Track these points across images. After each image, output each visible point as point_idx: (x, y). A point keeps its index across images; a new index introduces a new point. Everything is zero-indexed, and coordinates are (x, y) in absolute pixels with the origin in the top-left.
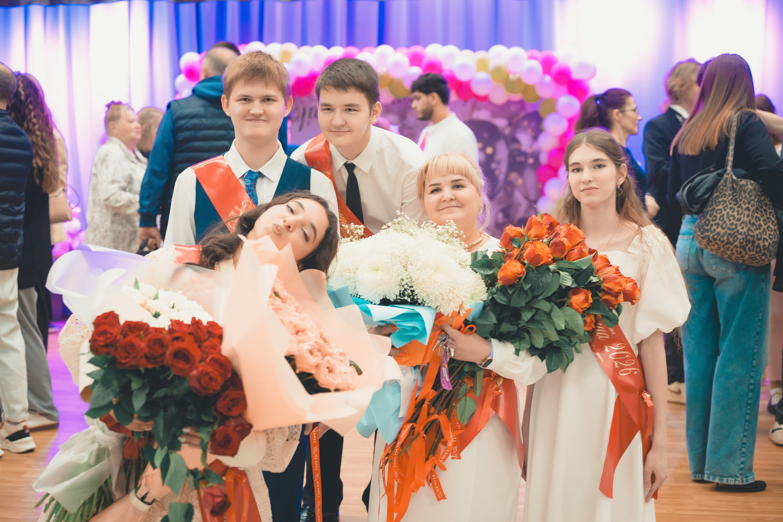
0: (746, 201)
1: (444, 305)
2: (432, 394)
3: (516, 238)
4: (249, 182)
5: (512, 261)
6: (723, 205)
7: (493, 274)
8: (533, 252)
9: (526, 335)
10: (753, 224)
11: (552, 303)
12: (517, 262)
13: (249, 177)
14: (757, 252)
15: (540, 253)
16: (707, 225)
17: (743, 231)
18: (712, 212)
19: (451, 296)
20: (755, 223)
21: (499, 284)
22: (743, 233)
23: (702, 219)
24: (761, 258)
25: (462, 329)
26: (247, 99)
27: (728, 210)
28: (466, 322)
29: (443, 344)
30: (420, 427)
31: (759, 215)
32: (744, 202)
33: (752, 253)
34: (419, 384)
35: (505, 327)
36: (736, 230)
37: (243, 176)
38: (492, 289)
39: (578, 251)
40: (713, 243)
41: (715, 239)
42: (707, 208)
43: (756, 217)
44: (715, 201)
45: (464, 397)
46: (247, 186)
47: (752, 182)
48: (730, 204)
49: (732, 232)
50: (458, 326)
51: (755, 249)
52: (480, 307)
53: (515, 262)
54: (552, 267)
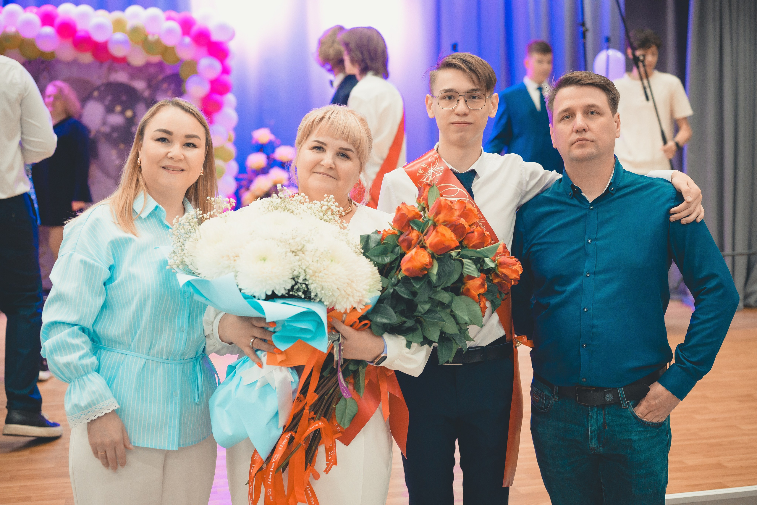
2: (315, 398)
5: (416, 249)
9: (419, 327)
11: (451, 293)
12: (424, 251)
21: (403, 274)
38: (390, 279)
50: (352, 323)
53: (422, 251)
54: (454, 253)
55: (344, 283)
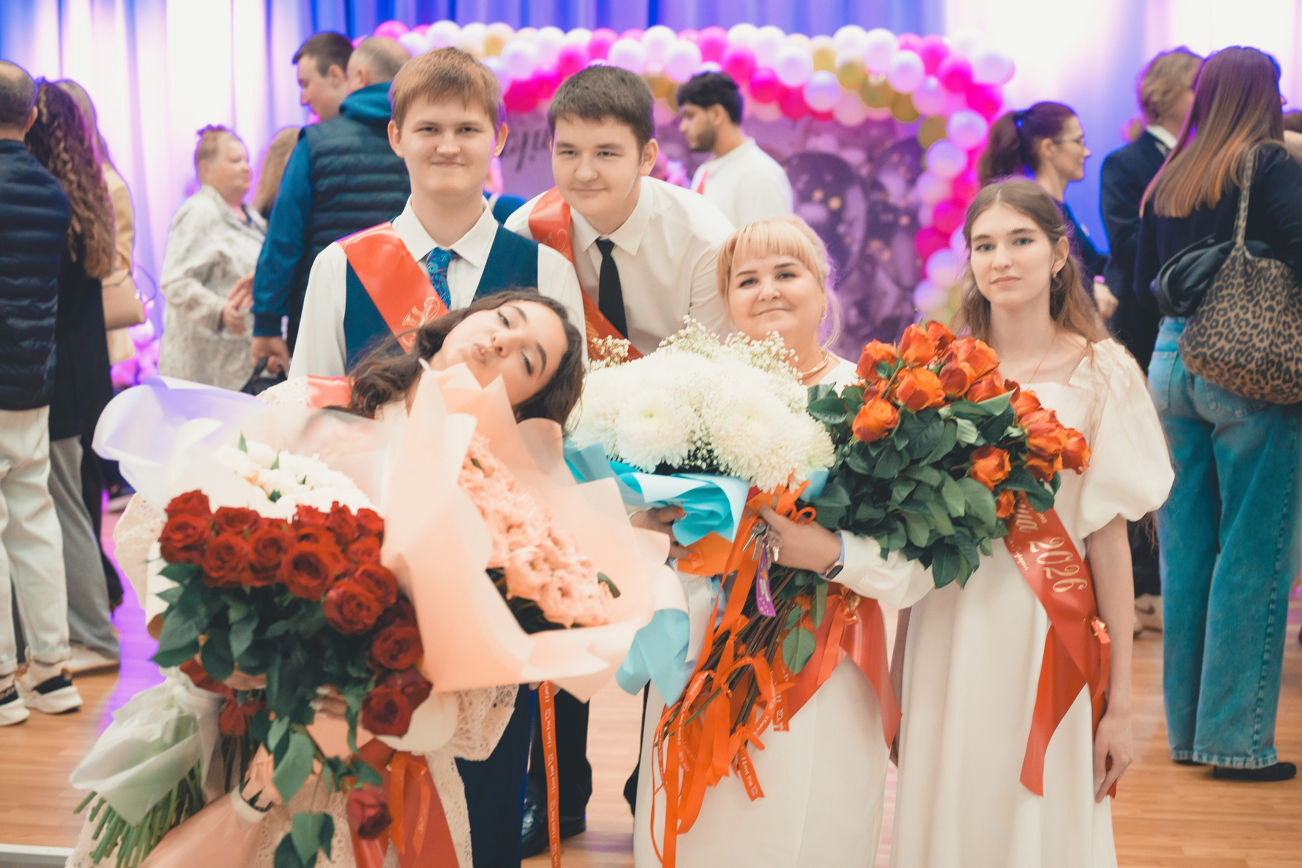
0: (1268, 295)
1: (762, 474)
2: (743, 623)
3: (884, 363)
4: (436, 268)
5: (878, 402)
6: (1229, 301)
7: (845, 423)
8: (913, 387)
9: (899, 525)
10: (1280, 334)
11: (943, 472)
12: (885, 403)
13: (435, 259)
14: (1285, 382)
15: (924, 389)
16: (1202, 336)
17: (1262, 345)
18: (1210, 314)
19: (774, 459)
20: (1283, 332)
21: (855, 440)
22: (1262, 349)
23: (1194, 324)
24: (1291, 391)
25: (793, 515)
26: (432, 128)
27: (1237, 310)
29: (760, 539)
30: (721, 678)
31: (1289, 319)
32: (1264, 297)
33: (1276, 382)
34: (721, 605)
35: (865, 512)
36: (1250, 344)
37: (426, 256)
38: (844, 447)
39: (987, 384)
40: (1212, 365)
41: (1215, 360)
42: (1202, 306)
43: (1285, 323)
44: (1216, 294)
45: (795, 629)
46: (432, 274)
47: (1279, 263)
48: (1242, 300)
49: (1244, 348)
50: (785, 510)
51: (1282, 376)
52: (823, 479)
54: (943, 411)
55: (767, 449)
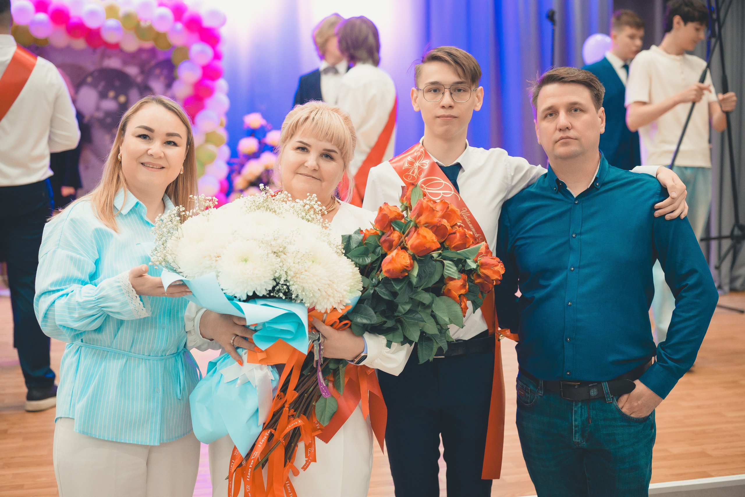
1: (319, 301)
2: (294, 396)
5: (397, 250)
9: (400, 327)
11: (432, 294)
12: (405, 253)
21: (383, 275)
25: (335, 326)
28: (341, 319)
30: (279, 436)
38: (371, 280)
50: (332, 323)
53: (403, 252)
54: (435, 255)
55: (325, 284)
